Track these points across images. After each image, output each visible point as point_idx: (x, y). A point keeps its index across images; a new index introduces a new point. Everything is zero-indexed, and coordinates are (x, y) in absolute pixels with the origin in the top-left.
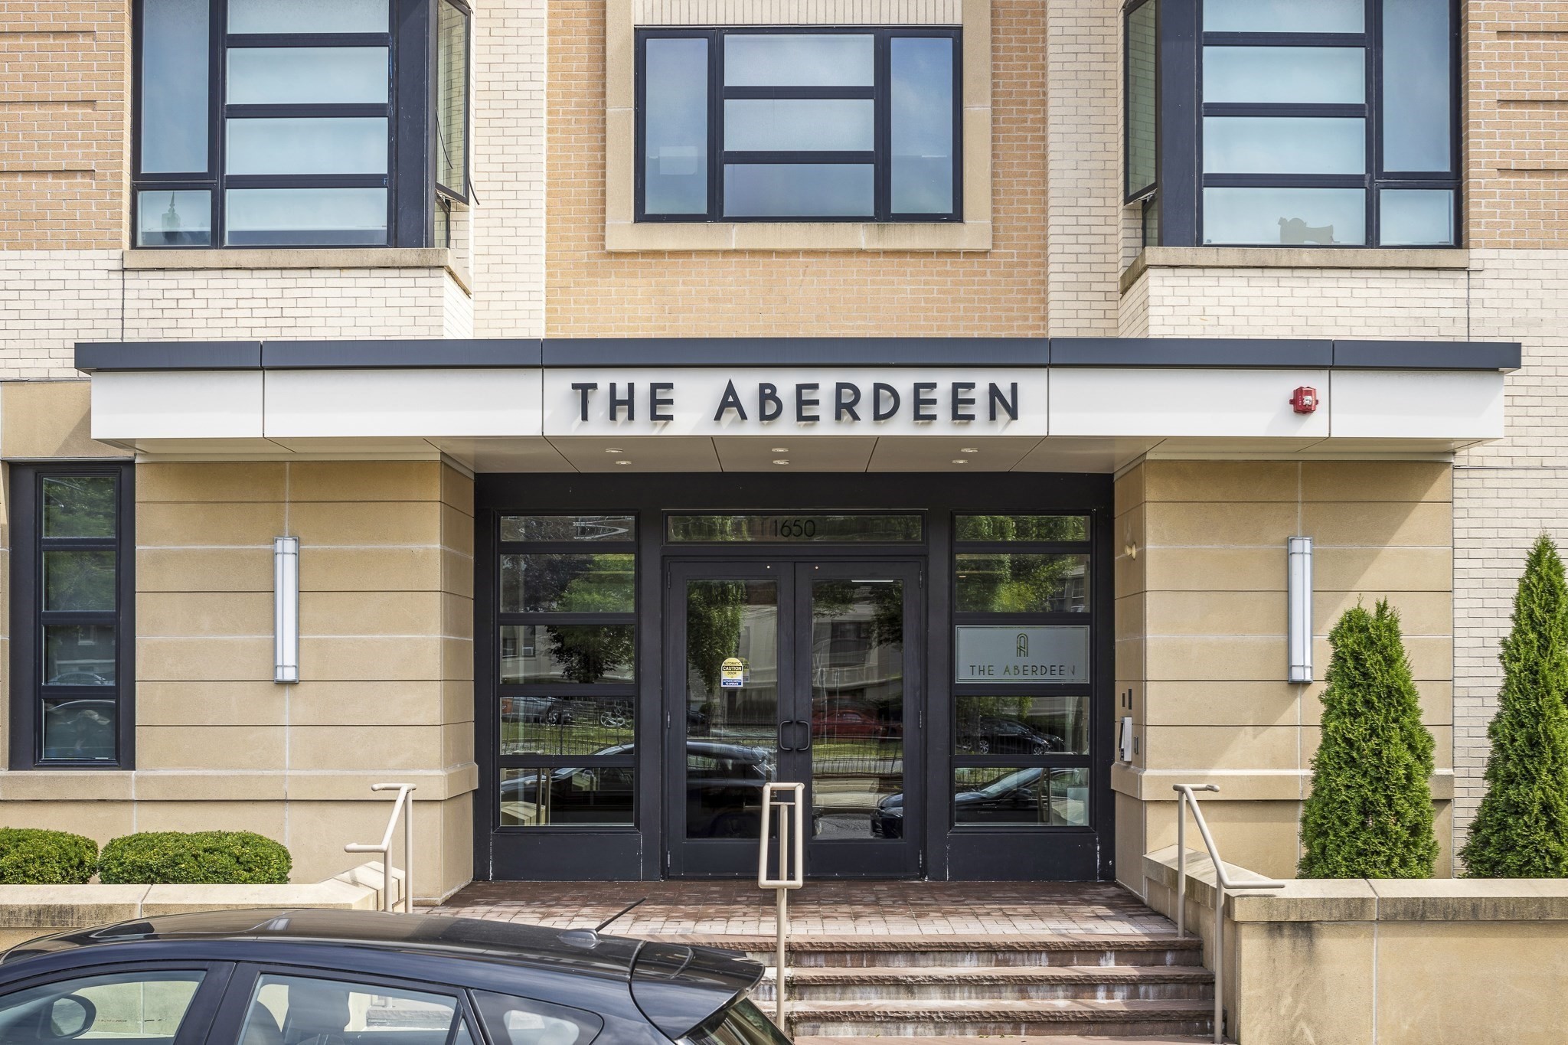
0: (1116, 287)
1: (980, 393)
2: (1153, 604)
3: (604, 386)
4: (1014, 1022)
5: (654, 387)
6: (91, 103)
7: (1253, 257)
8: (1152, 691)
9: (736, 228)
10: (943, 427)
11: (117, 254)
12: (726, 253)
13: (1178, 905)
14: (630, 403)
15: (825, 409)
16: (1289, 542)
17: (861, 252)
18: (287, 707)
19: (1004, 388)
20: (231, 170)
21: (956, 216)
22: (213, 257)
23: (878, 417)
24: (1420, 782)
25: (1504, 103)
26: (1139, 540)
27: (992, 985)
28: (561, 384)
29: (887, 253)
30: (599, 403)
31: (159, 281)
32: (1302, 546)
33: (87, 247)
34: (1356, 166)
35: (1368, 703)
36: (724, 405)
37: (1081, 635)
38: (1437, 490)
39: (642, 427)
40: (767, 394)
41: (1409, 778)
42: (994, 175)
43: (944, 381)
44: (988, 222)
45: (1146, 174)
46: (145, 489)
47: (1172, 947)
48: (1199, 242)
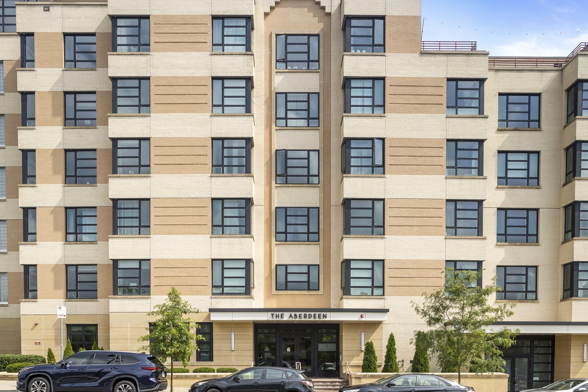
0: (340, 299)
1: (322, 315)
2: (344, 341)
3: (275, 314)
4: (326, 389)
5: (281, 314)
6: (207, 277)
7: (357, 297)
8: (344, 352)
9: (289, 291)
10: (317, 319)
11: (210, 296)
12: (288, 294)
13: (346, 377)
14: (278, 316)
15: (303, 317)
16: (361, 333)
17: (306, 294)
18: (233, 354)
19: (325, 315)
20: (225, 285)
21: (319, 290)
22: (223, 296)
23: (309, 318)
24: (375, 362)
25: (389, 277)
26: (342, 333)
27: (323, 385)
28: (270, 314)
29: (309, 295)
30: (274, 316)
31: (216, 300)
32: (363, 334)
33: (207, 295)
34: (371, 285)
35: (369, 353)
36: (290, 316)
37: (335, 345)
38: (380, 327)
39: (280, 319)
40: (295, 315)
41: (374, 362)
42: (324, 284)
43: (317, 313)
44: (323, 291)
45: (344, 285)
46: (214, 326)
47: (345, 382)
48: (350, 295)
